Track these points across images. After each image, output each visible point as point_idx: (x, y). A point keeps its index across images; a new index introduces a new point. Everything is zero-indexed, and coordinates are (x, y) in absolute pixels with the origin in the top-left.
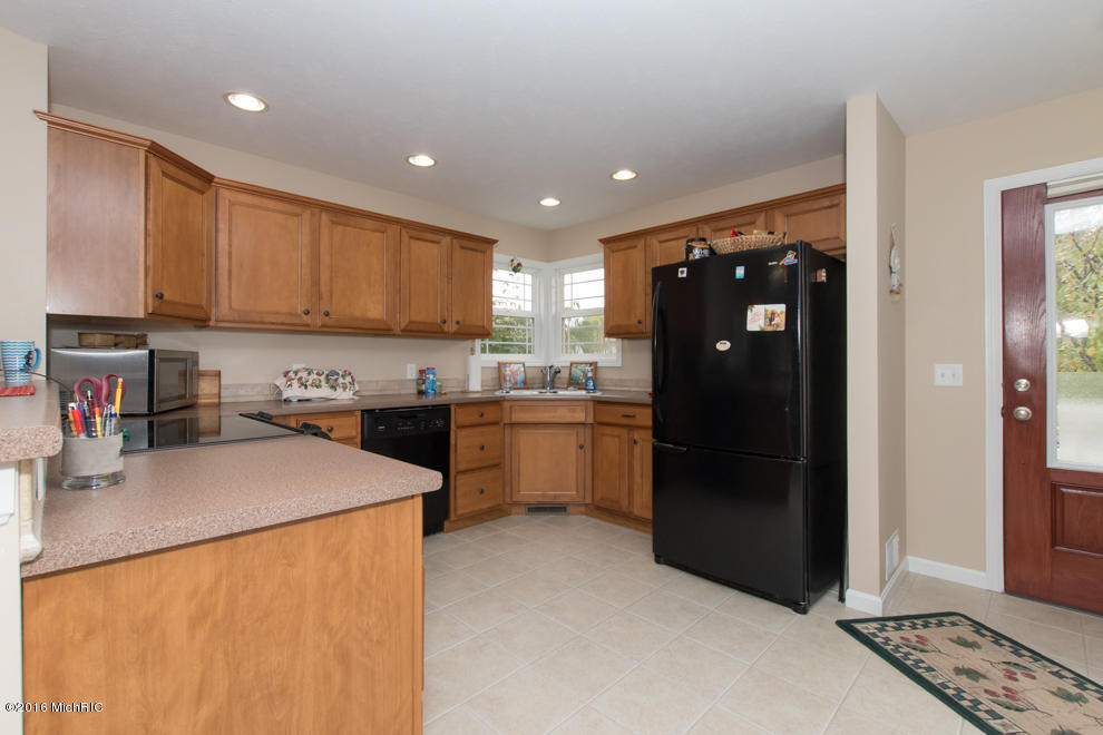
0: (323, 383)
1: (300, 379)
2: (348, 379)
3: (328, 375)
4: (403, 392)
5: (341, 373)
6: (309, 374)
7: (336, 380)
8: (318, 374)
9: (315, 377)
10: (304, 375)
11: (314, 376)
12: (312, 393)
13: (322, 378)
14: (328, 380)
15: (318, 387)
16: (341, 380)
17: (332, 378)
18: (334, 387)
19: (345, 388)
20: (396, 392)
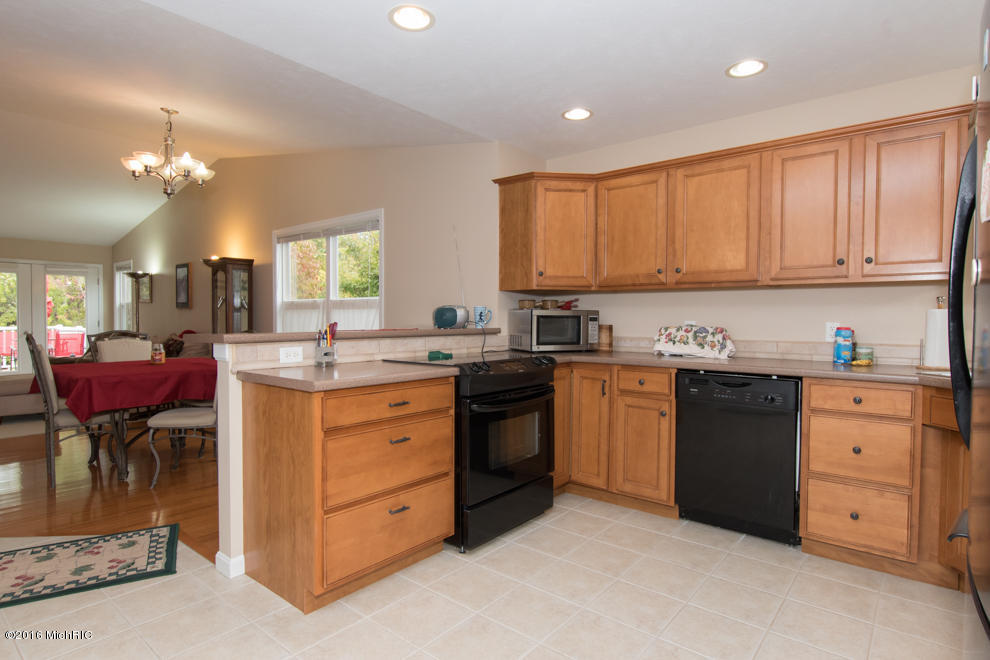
0: (691, 340)
1: (670, 334)
2: (719, 337)
3: (696, 332)
4: (816, 358)
5: (711, 330)
6: (678, 330)
7: (705, 337)
8: (687, 331)
9: (684, 334)
10: (673, 331)
11: (682, 333)
12: (678, 349)
13: (690, 335)
14: (695, 337)
15: (686, 343)
16: (710, 338)
17: (700, 335)
18: (701, 345)
19: (713, 347)
20: (807, 358)
